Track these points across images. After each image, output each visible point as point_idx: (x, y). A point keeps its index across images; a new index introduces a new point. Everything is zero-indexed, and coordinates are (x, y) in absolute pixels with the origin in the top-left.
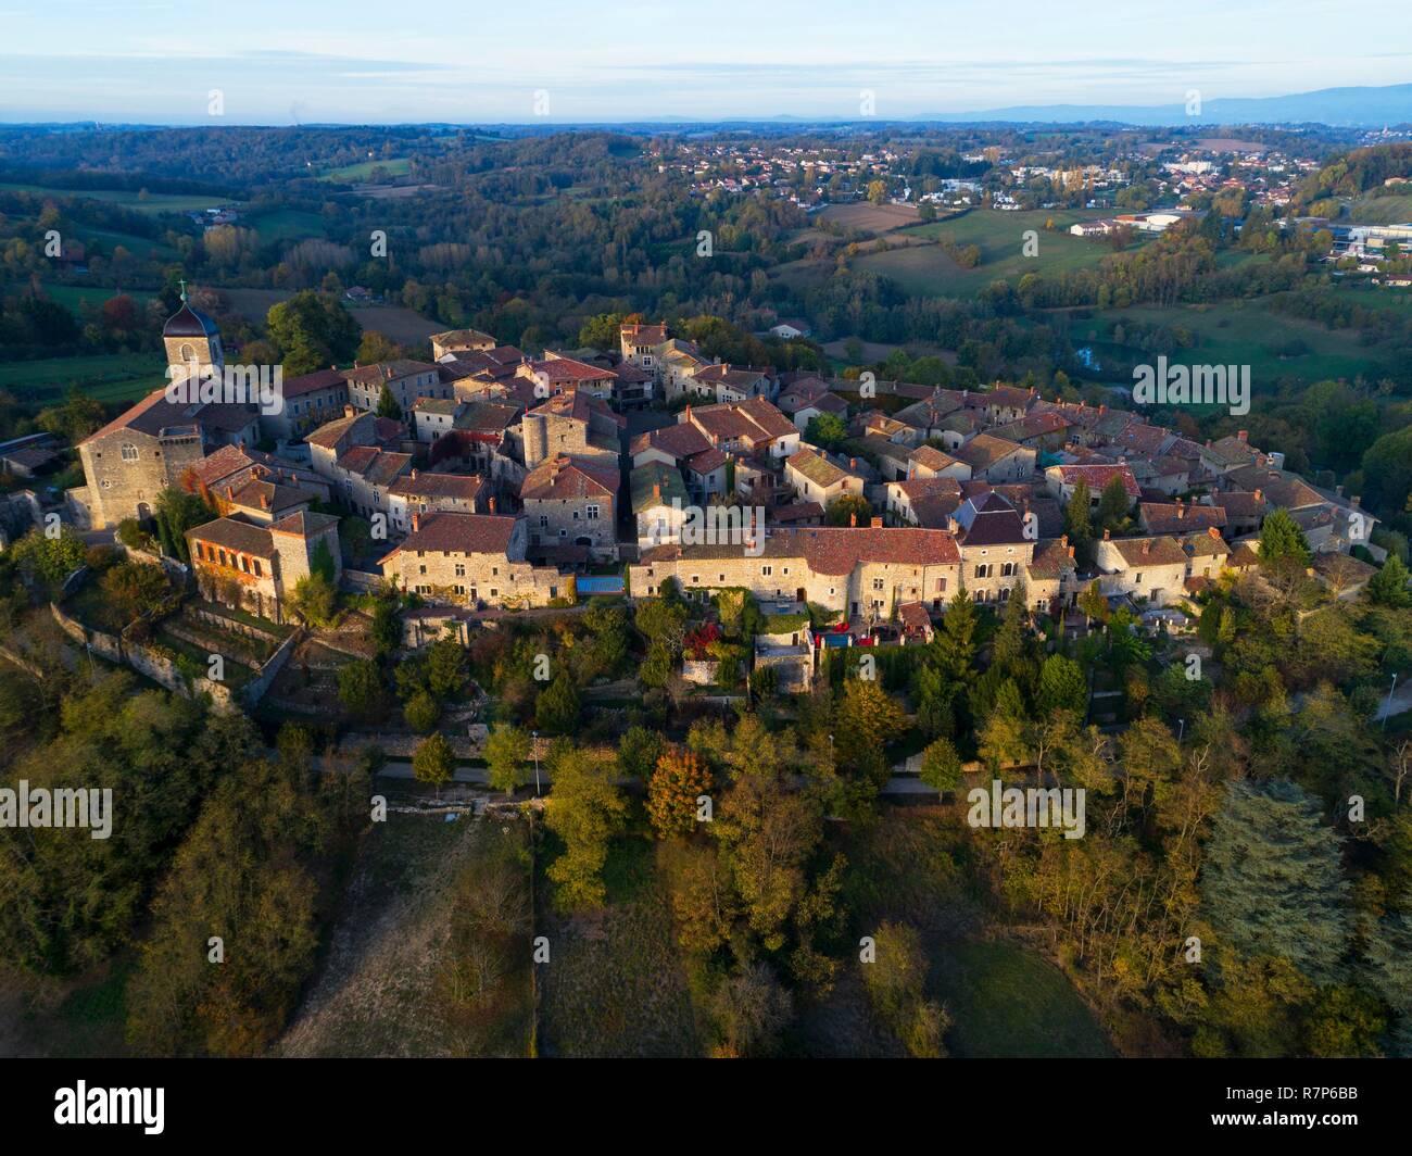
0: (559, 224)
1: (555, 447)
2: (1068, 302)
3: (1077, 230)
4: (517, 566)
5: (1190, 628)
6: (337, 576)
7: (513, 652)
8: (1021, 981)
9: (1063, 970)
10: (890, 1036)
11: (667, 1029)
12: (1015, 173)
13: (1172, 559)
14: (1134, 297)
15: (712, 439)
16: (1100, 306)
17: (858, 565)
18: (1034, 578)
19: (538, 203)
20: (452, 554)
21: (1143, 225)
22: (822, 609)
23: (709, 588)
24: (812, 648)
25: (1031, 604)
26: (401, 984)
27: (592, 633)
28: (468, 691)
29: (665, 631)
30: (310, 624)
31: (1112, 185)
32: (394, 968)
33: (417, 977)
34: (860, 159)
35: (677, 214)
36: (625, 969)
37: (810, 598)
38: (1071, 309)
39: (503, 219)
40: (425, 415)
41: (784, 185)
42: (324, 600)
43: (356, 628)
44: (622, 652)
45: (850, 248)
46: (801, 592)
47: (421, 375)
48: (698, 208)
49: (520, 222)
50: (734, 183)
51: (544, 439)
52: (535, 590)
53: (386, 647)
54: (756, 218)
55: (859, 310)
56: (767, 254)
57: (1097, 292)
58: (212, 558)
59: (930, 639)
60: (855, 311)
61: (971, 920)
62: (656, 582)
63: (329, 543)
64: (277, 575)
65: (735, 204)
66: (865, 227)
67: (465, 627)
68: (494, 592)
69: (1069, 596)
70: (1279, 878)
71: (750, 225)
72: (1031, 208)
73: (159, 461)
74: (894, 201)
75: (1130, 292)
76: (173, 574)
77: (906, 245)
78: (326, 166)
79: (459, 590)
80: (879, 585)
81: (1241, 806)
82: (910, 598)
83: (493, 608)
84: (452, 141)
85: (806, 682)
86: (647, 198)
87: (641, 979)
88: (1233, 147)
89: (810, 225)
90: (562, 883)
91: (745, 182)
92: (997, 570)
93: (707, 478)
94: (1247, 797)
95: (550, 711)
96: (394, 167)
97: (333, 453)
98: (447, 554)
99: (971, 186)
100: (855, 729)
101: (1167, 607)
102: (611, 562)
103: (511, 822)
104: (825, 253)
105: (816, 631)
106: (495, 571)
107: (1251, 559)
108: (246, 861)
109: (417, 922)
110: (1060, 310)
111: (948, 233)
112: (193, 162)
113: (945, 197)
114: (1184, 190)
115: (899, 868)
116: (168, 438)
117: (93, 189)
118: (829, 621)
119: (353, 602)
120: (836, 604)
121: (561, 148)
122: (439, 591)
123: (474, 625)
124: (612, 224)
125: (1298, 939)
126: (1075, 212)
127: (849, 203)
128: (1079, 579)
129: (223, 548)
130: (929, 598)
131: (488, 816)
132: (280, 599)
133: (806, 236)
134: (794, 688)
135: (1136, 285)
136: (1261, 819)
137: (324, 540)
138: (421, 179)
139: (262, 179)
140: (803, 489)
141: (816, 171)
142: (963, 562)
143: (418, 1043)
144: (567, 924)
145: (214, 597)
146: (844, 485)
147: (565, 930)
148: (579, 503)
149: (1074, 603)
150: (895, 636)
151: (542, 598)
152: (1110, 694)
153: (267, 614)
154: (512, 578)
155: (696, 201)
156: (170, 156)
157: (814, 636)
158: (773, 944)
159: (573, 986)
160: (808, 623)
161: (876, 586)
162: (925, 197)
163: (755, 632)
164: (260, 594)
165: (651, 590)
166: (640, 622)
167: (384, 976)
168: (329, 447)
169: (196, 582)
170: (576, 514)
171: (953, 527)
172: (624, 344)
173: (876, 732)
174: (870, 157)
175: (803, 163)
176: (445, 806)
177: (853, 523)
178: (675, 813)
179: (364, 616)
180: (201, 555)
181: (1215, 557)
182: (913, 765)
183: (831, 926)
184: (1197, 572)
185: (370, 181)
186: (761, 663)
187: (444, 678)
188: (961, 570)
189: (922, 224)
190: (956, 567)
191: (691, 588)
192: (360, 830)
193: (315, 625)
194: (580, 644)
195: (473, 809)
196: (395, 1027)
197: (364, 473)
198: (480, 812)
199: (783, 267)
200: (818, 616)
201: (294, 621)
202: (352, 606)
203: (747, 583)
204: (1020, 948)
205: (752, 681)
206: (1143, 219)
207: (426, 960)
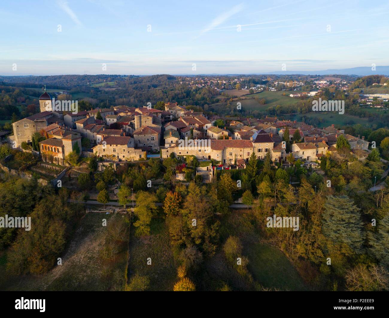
0: (153, 95)
1: (144, 124)
2: (289, 112)
3: (291, 95)
4: (130, 149)
5: (318, 166)
6: (80, 153)
7: (128, 171)
8: (270, 254)
9: (283, 252)
10: (232, 268)
11: (166, 266)
12: (275, 83)
13: (312, 148)
14: (307, 111)
15: (187, 124)
16: (298, 113)
17: (225, 148)
18: (274, 152)
19: (148, 91)
20: (112, 145)
21: (309, 95)
22: (215, 160)
23: (184, 156)
24: (212, 170)
25: (273, 160)
26: (89, 255)
27: (151, 166)
28: (115, 181)
29: (171, 165)
30: (72, 165)
31: (301, 86)
32: (87, 251)
33: (94, 253)
34: (234, 80)
35: (185, 92)
36: (155, 251)
37: (212, 158)
38: (290, 114)
39: (138, 94)
40: (109, 119)
41: (213, 86)
42: (76, 158)
43: (84, 166)
44: (159, 171)
45: (231, 100)
46: (209, 157)
47: (109, 112)
48: (190, 91)
49: (143, 95)
50: (200, 85)
51: (141, 122)
52: (135, 156)
53: (92, 170)
54: (206, 93)
55: (233, 113)
56: (209, 102)
57: (297, 110)
58: (46, 149)
59: (245, 167)
60: (232, 114)
61: (256, 239)
62: (169, 154)
63: (78, 143)
64: (63, 152)
65: (200, 90)
66: (235, 95)
67: (115, 165)
68: (124, 157)
69: (284, 158)
70: (343, 220)
71: (204, 94)
72: (279, 91)
73: (34, 128)
74: (243, 89)
75: (306, 109)
76: (35, 155)
77: (246, 99)
78: (93, 84)
79: (114, 156)
80: (231, 154)
81: (331, 201)
82: (240, 158)
83: (123, 161)
84: (126, 78)
85: (210, 180)
86: (177, 89)
87: (159, 253)
88: (333, 79)
89: (220, 95)
90: (138, 227)
91: (203, 85)
92: (264, 150)
93: (186, 134)
94: (332, 199)
95: (137, 185)
96: (110, 83)
97: (82, 125)
98: (111, 145)
99: (263, 86)
100: (223, 189)
101: (312, 162)
102: (157, 152)
103: (125, 214)
104: (224, 101)
105: (213, 166)
106: (124, 150)
107: (335, 149)
108: (46, 220)
109: (96, 239)
110: (287, 114)
111: (256, 96)
112: (57, 83)
113: (256, 88)
114: (319, 87)
115: (236, 226)
116: (37, 121)
117: (30, 87)
118: (217, 164)
119: (84, 159)
120: (219, 159)
121: (155, 78)
122: (108, 156)
123: (118, 165)
124: (167, 95)
125: (349, 237)
126: (291, 91)
127: (231, 90)
128: (287, 153)
129: (49, 146)
130: (245, 158)
131: (118, 213)
132: (64, 159)
133: (219, 97)
134: (207, 182)
135: (307, 107)
136: (337, 205)
137: (77, 142)
138: (117, 86)
139: (75, 86)
140: (212, 136)
141: (222, 83)
142: (254, 148)
143: (93, 270)
144: (139, 240)
145: (46, 160)
146: (223, 133)
147: (138, 241)
148: (149, 136)
149: (286, 160)
150: (235, 167)
151: (137, 158)
152: (296, 183)
153: (60, 164)
154: (129, 152)
155: (190, 89)
156: (51, 82)
157: (213, 167)
158: (198, 242)
159: (140, 255)
160: (211, 164)
161: (230, 154)
162: (251, 88)
163: (196, 166)
164: (58, 158)
165: (168, 156)
166: (164, 164)
167: (85, 253)
168: (81, 123)
169: (41, 157)
170: (148, 139)
171: (251, 139)
172: (166, 108)
173: (229, 190)
174: (237, 80)
175: (219, 81)
176: (106, 210)
177: (224, 139)
178: (171, 208)
179: (87, 163)
180: (43, 149)
181: (324, 148)
182: (240, 201)
183: (215, 239)
184: (320, 152)
185: (104, 87)
186: (197, 174)
187: (108, 177)
188: (254, 150)
189: (250, 94)
190: (252, 149)
191: (179, 156)
192: (81, 217)
193: (73, 166)
194: (147, 169)
195: (114, 211)
196: (86, 266)
197: (91, 130)
198: (116, 212)
199: (213, 105)
200: (214, 162)
201: (67, 165)
202: (84, 161)
203: (194, 154)
204: (270, 246)
205: (195, 178)
206: (309, 93)
207: (97, 249)
